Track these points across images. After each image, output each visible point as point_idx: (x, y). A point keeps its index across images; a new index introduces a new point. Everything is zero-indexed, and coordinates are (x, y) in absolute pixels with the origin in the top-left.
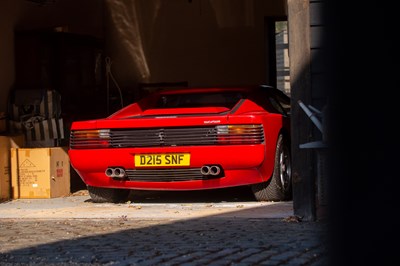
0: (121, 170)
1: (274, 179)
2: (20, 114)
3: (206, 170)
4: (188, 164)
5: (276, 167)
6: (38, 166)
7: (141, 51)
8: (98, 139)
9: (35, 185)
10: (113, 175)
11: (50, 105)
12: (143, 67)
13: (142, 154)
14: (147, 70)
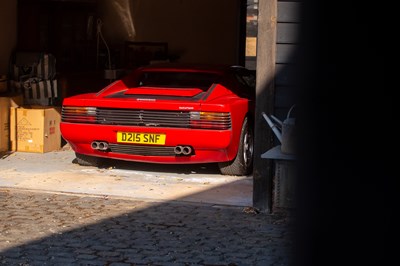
0: (105, 144)
1: (238, 158)
2: (20, 75)
3: (179, 149)
4: (163, 143)
5: (240, 148)
6: (33, 124)
7: (129, 13)
8: (85, 115)
9: (30, 141)
10: (98, 148)
11: (46, 67)
12: (130, 27)
13: (124, 131)
14: (133, 30)
